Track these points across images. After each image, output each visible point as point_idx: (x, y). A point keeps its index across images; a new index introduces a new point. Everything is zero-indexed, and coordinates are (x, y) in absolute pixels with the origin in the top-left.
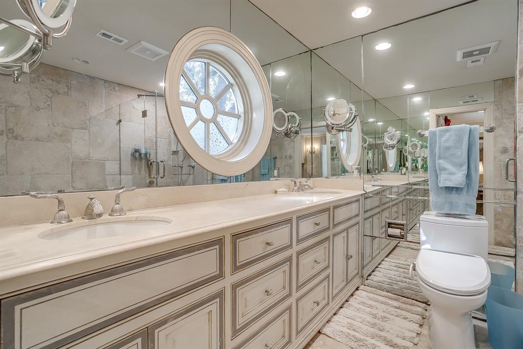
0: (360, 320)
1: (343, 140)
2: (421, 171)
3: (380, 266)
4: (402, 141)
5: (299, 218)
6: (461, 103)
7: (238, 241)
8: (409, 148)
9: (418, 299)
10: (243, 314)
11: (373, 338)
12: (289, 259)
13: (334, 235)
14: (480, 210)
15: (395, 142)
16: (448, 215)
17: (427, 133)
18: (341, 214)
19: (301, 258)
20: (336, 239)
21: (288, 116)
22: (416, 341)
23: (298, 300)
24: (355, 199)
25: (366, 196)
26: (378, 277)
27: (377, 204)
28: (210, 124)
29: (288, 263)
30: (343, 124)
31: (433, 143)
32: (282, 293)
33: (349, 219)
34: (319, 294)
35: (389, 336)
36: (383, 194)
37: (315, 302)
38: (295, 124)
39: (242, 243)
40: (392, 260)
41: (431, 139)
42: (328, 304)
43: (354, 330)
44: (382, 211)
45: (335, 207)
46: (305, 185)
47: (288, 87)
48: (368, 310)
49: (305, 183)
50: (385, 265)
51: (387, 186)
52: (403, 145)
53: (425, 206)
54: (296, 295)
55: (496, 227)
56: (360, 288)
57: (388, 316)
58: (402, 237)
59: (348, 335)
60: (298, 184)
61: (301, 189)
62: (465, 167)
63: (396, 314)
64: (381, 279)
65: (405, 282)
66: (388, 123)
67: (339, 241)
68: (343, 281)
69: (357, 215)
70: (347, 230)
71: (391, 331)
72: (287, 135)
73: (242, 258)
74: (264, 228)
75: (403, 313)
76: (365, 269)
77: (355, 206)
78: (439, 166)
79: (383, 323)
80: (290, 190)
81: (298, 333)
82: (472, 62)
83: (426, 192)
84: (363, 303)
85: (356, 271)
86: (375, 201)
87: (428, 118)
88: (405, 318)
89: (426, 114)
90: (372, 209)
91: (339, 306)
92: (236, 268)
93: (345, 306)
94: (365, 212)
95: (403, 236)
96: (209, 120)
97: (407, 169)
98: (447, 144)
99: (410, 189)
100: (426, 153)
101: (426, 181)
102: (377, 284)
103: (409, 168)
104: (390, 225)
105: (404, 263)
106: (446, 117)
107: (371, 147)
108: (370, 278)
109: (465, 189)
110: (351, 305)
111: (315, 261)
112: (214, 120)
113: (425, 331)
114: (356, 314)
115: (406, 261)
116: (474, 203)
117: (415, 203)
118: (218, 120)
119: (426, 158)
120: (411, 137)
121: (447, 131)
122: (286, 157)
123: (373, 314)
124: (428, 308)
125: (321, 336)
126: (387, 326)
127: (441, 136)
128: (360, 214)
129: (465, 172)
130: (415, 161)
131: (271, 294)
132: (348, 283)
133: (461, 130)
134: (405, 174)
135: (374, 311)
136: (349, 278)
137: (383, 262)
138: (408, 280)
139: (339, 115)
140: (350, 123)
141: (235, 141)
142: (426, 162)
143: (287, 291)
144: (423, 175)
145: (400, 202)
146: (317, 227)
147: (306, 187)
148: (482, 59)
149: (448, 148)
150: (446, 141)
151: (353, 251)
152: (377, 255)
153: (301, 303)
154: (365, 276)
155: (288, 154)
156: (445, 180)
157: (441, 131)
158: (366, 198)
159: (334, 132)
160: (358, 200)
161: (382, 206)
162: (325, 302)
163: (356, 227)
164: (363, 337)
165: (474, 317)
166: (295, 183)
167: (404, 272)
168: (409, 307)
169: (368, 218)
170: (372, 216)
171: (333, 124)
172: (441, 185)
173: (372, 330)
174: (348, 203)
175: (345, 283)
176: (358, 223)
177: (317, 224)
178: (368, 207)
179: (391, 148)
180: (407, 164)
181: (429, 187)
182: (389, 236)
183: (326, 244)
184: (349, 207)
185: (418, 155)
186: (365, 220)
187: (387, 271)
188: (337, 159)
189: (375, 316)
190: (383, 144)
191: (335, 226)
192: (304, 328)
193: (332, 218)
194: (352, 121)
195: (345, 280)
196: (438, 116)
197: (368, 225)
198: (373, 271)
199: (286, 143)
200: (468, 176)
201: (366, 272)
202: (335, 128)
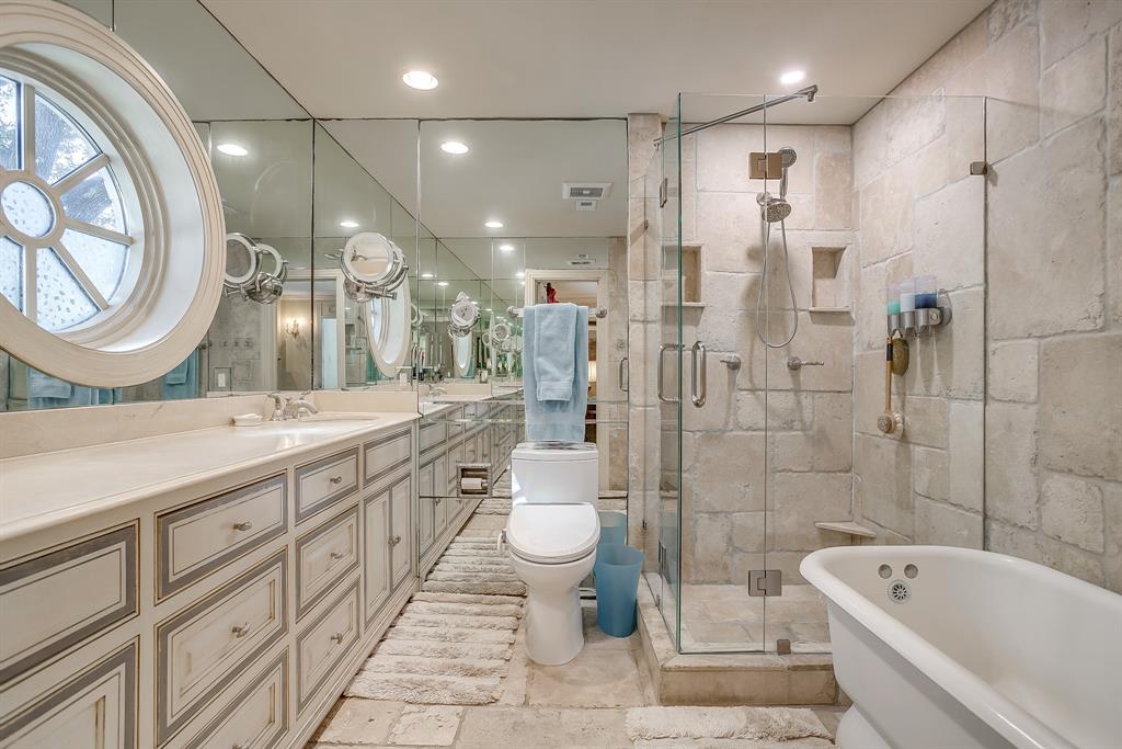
0: (418, 652)
1: (374, 313)
2: (512, 376)
3: (447, 553)
4: (482, 321)
5: (300, 470)
6: (569, 263)
7: (171, 527)
8: (491, 333)
9: (511, 593)
10: (181, 689)
11: (442, 673)
12: (281, 557)
13: (367, 501)
14: (591, 435)
15: (470, 323)
16: (552, 446)
17: (521, 313)
18: (379, 459)
19: (305, 550)
20: (370, 507)
21: (257, 254)
22: (508, 656)
23: (300, 639)
24: (404, 429)
25: (422, 423)
26: (445, 571)
27: (441, 437)
28: (39, 251)
29: (280, 564)
30: (380, 283)
31: (530, 330)
32: (269, 628)
33: (392, 468)
34: (340, 621)
35: (467, 662)
36: (451, 417)
37: (333, 638)
38: (273, 271)
39: (180, 532)
40: (468, 539)
41: (526, 322)
42: (358, 636)
43: (409, 671)
44: (450, 450)
45: (368, 446)
46: (299, 406)
47: (256, 187)
48: (431, 631)
49: (300, 402)
50: (456, 549)
51: (458, 403)
52: (483, 327)
53: (518, 435)
54: (295, 629)
55: (612, 462)
56: (414, 598)
57: (465, 631)
58: (484, 491)
59: (398, 684)
60: (283, 403)
61: (292, 413)
62: (572, 369)
63: (477, 624)
64: (451, 574)
65: (491, 570)
66: (458, 284)
67: (376, 511)
68: (385, 589)
69: (408, 460)
70: (389, 488)
71: (470, 653)
72: (252, 294)
73: (181, 564)
74: (228, 496)
75: (490, 619)
76: (423, 561)
77: (402, 441)
78: (538, 369)
79: (458, 645)
80: (267, 417)
81: (301, 706)
82: (582, 204)
83: (520, 411)
84: (423, 622)
85: (407, 567)
86: (438, 433)
87: (523, 283)
88: (492, 626)
89: (520, 275)
90: (433, 447)
91: (379, 637)
92: (166, 587)
93: (389, 635)
94: (421, 453)
95: (485, 488)
96: (32, 239)
97: (490, 371)
98: (548, 333)
99: (496, 407)
100: (519, 343)
101: (519, 395)
102: (443, 585)
103: (494, 370)
104: (465, 472)
105: (486, 539)
106: (549, 284)
107: (426, 328)
108: (431, 576)
109: (572, 403)
110: (402, 631)
111: (333, 555)
112: (51, 241)
113: (520, 637)
114: (411, 643)
115: (491, 536)
116: (582, 423)
117: (502, 433)
118: (64, 243)
119: (519, 353)
120: (497, 312)
121: (548, 311)
122: (236, 344)
123: (440, 636)
124: (524, 601)
125: (347, 702)
126: (464, 647)
127: (541, 319)
128: (413, 457)
129: (572, 377)
130: (501, 357)
131: (246, 632)
132: (393, 591)
133: (566, 311)
134: (486, 382)
135: (442, 630)
136: (395, 582)
137: (453, 545)
138: (494, 567)
139: (366, 259)
140: (393, 282)
141: (117, 301)
142: (519, 359)
143: (277, 623)
144: (515, 384)
145: (478, 433)
146: (336, 487)
147: (302, 409)
148: (594, 203)
149: (549, 339)
150: (547, 327)
151: (400, 530)
152: (442, 533)
153: (305, 644)
154: (423, 575)
155: (243, 335)
156: (547, 389)
157: (540, 311)
158: (421, 427)
159: (361, 297)
160: (408, 432)
161: (450, 441)
162: (353, 633)
163: (406, 482)
164: (425, 678)
165: (582, 598)
166: (277, 401)
167: (488, 555)
168: (497, 608)
169: (426, 464)
170: (432, 461)
171: (359, 281)
172: (540, 398)
173: (440, 661)
174: (391, 436)
175: (387, 592)
176: (409, 475)
177: (335, 481)
178: (426, 444)
179: (463, 333)
180: (489, 364)
181: (523, 403)
182: (464, 492)
183: (352, 520)
184: (392, 444)
185: (507, 348)
186: (421, 467)
187: (461, 559)
188: (358, 352)
189: (444, 638)
190: (449, 323)
191: (368, 482)
192: (311, 695)
193: (361, 466)
194: (397, 278)
195: (388, 585)
196: (538, 283)
197: (426, 478)
198: (436, 564)
199: (237, 310)
200: (575, 382)
201: (424, 568)
202: (363, 290)
